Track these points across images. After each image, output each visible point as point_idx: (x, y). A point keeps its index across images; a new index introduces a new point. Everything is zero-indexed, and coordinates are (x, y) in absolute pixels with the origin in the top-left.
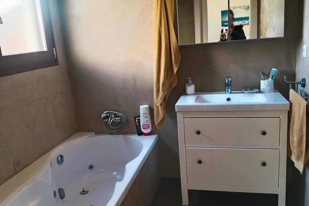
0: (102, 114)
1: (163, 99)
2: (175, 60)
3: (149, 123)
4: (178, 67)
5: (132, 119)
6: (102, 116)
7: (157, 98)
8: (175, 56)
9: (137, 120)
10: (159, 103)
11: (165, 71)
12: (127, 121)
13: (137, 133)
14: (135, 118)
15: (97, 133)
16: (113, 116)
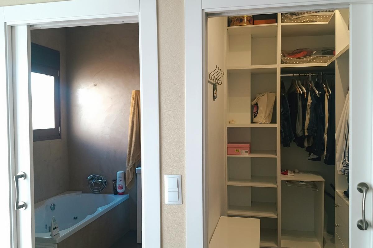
0: (88, 177)
1: (132, 166)
3: (123, 184)
5: (110, 182)
7: (128, 165)
9: (114, 183)
10: (129, 169)
12: (107, 183)
13: (113, 192)
14: (113, 180)
15: (83, 192)
16: (97, 178)
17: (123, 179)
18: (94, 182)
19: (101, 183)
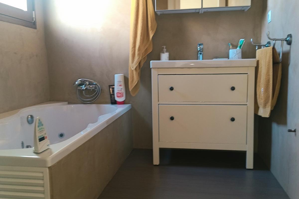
0: (76, 81)
1: (138, 64)
2: (151, 27)
3: (123, 91)
4: (154, 33)
5: (106, 88)
6: (77, 83)
7: (133, 62)
8: (151, 23)
9: (111, 89)
10: (135, 67)
11: (141, 36)
12: (101, 90)
13: (110, 102)
14: (110, 86)
15: (70, 103)
16: (87, 83)
17: (122, 83)
19: (94, 91)
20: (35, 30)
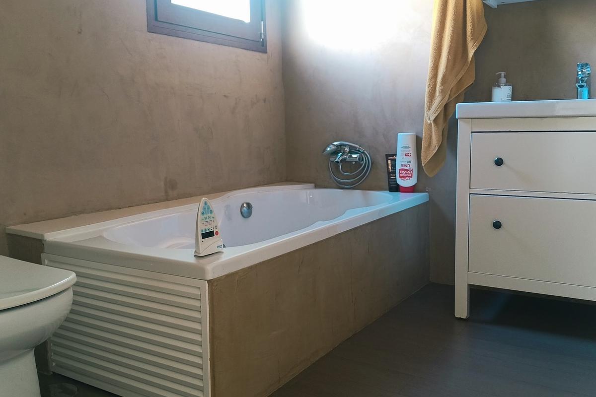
0: (328, 146)
2: (473, 33)
3: (413, 166)
4: (478, 45)
5: (381, 160)
6: (328, 149)
8: (473, 25)
9: (389, 162)
10: (432, 118)
11: (449, 53)
12: (372, 163)
13: (388, 187)
14: (388, 156)
15: (316, 187)
16: (347, 149)
17: (412, 151)
18: (339, 158)
19: (358, 163)
20: (264, 56)
